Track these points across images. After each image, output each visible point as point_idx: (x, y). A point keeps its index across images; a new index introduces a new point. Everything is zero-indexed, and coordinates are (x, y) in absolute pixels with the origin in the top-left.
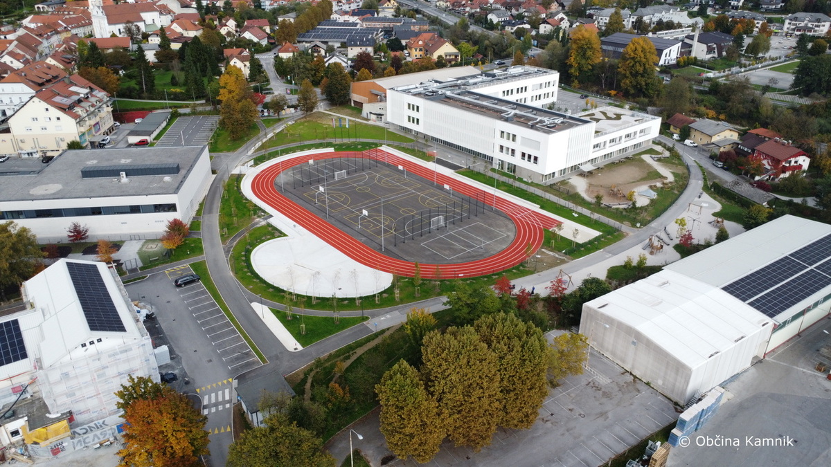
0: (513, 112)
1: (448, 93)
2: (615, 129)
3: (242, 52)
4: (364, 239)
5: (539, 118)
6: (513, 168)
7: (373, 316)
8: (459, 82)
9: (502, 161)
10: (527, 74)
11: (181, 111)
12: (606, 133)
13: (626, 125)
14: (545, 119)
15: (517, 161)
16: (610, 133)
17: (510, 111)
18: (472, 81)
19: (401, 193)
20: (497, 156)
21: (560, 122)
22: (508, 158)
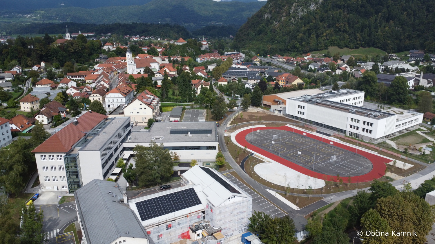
0: (355, 110)
1: (318, 101)
2: (404, 118)
3: (200, 81)
4: (301, 165)
5: (369, 113)
6: (357, 135)
7: (325, 197)
8: (319, 96)
9: (351, 132)
10: (350, 93)
11: (187, 107)
12: (400, 120)
13: (407, 117)
14: (372, 113)
15: (360, 132)
16: (402, 120)
17: (353, 109)
18: (325, 96)
19: (308, 146)
20: (348, 129)
21: (379, 114)
22: (355, 131)
